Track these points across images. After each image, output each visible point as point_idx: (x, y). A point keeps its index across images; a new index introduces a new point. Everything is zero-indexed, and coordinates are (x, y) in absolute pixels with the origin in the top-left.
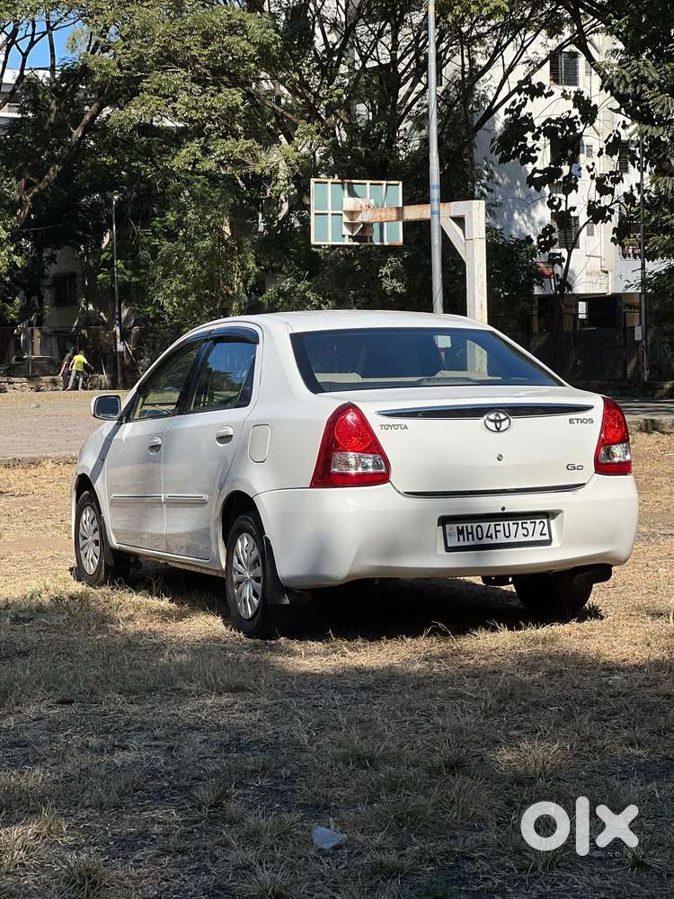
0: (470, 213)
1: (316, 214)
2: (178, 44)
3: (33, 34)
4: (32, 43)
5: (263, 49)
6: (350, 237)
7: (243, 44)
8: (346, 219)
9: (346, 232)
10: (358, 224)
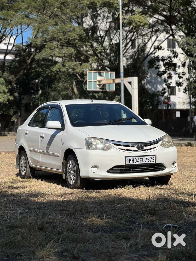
0: (133, 81)
1: (89, 81)
2: (56, 35)
3: (17, 33)
4: (17, 36)
5: (80, 36)
6: (99, 88)
7: (74, 35)
8: (98, 83)
9: (98, 86)
10: (101, 85)
